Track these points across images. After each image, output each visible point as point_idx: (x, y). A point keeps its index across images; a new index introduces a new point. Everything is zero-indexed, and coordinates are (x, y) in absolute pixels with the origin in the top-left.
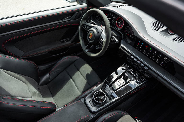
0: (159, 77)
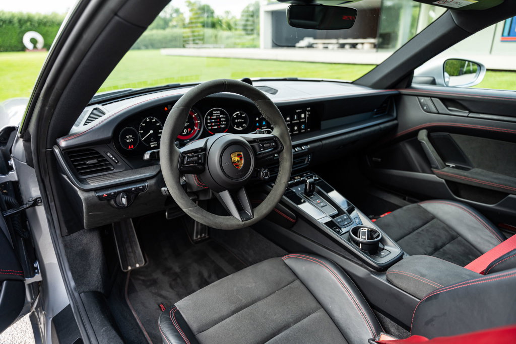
0: (324, 142)
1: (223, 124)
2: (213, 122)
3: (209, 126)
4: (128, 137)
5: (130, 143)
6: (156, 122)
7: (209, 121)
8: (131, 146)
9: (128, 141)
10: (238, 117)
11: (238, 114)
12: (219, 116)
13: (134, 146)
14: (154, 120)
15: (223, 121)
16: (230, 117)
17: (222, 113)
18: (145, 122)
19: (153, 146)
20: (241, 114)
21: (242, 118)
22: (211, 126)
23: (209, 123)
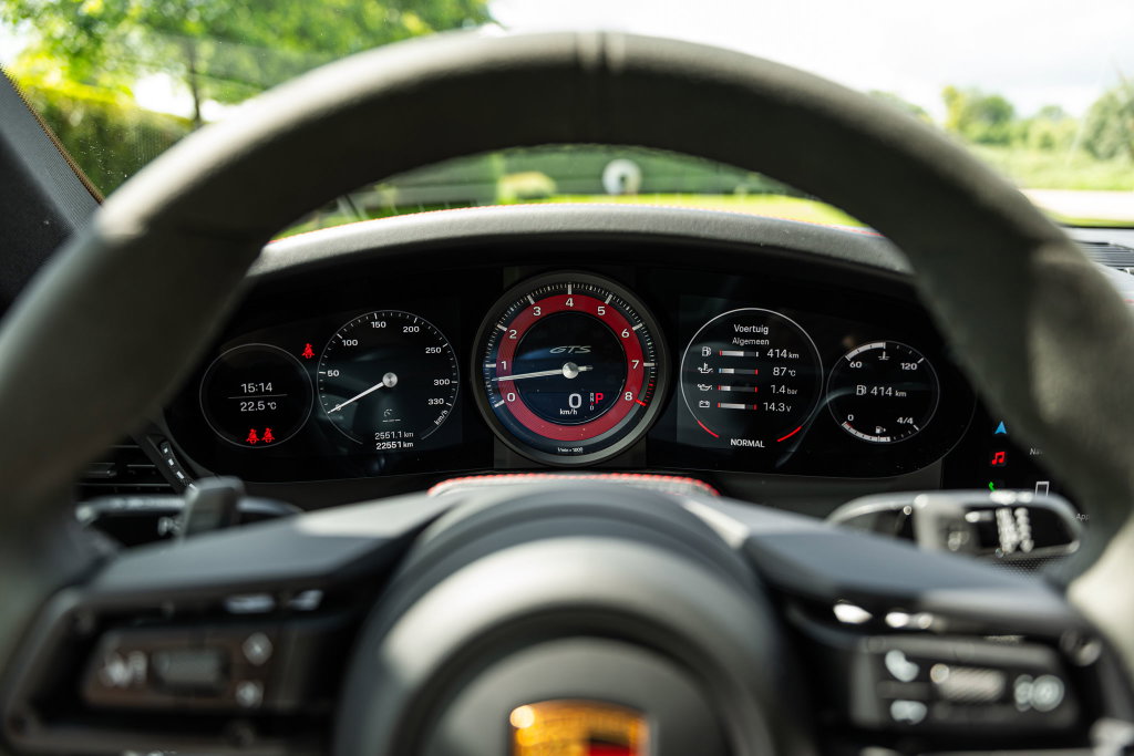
1: (779, 398)
2: (727, 379)
3: (705, 396)
4: (249, 387)
5: (259, 419)
6: (426, 338)
7: (705, 369)
8: (260, 434)
9: (244, 407)
10: (874, 369)
11: (879, 351)
12: (763, 350)
13: (277, 435)
14: (416, 329)
15: (779, 381)
16: (828, 366)
17: (781, 336)
18: (363, 331)
19: (392, 445)
20: (897, 356)
21: (899, 379)
22: (716, 397)
23: (705, 379)
